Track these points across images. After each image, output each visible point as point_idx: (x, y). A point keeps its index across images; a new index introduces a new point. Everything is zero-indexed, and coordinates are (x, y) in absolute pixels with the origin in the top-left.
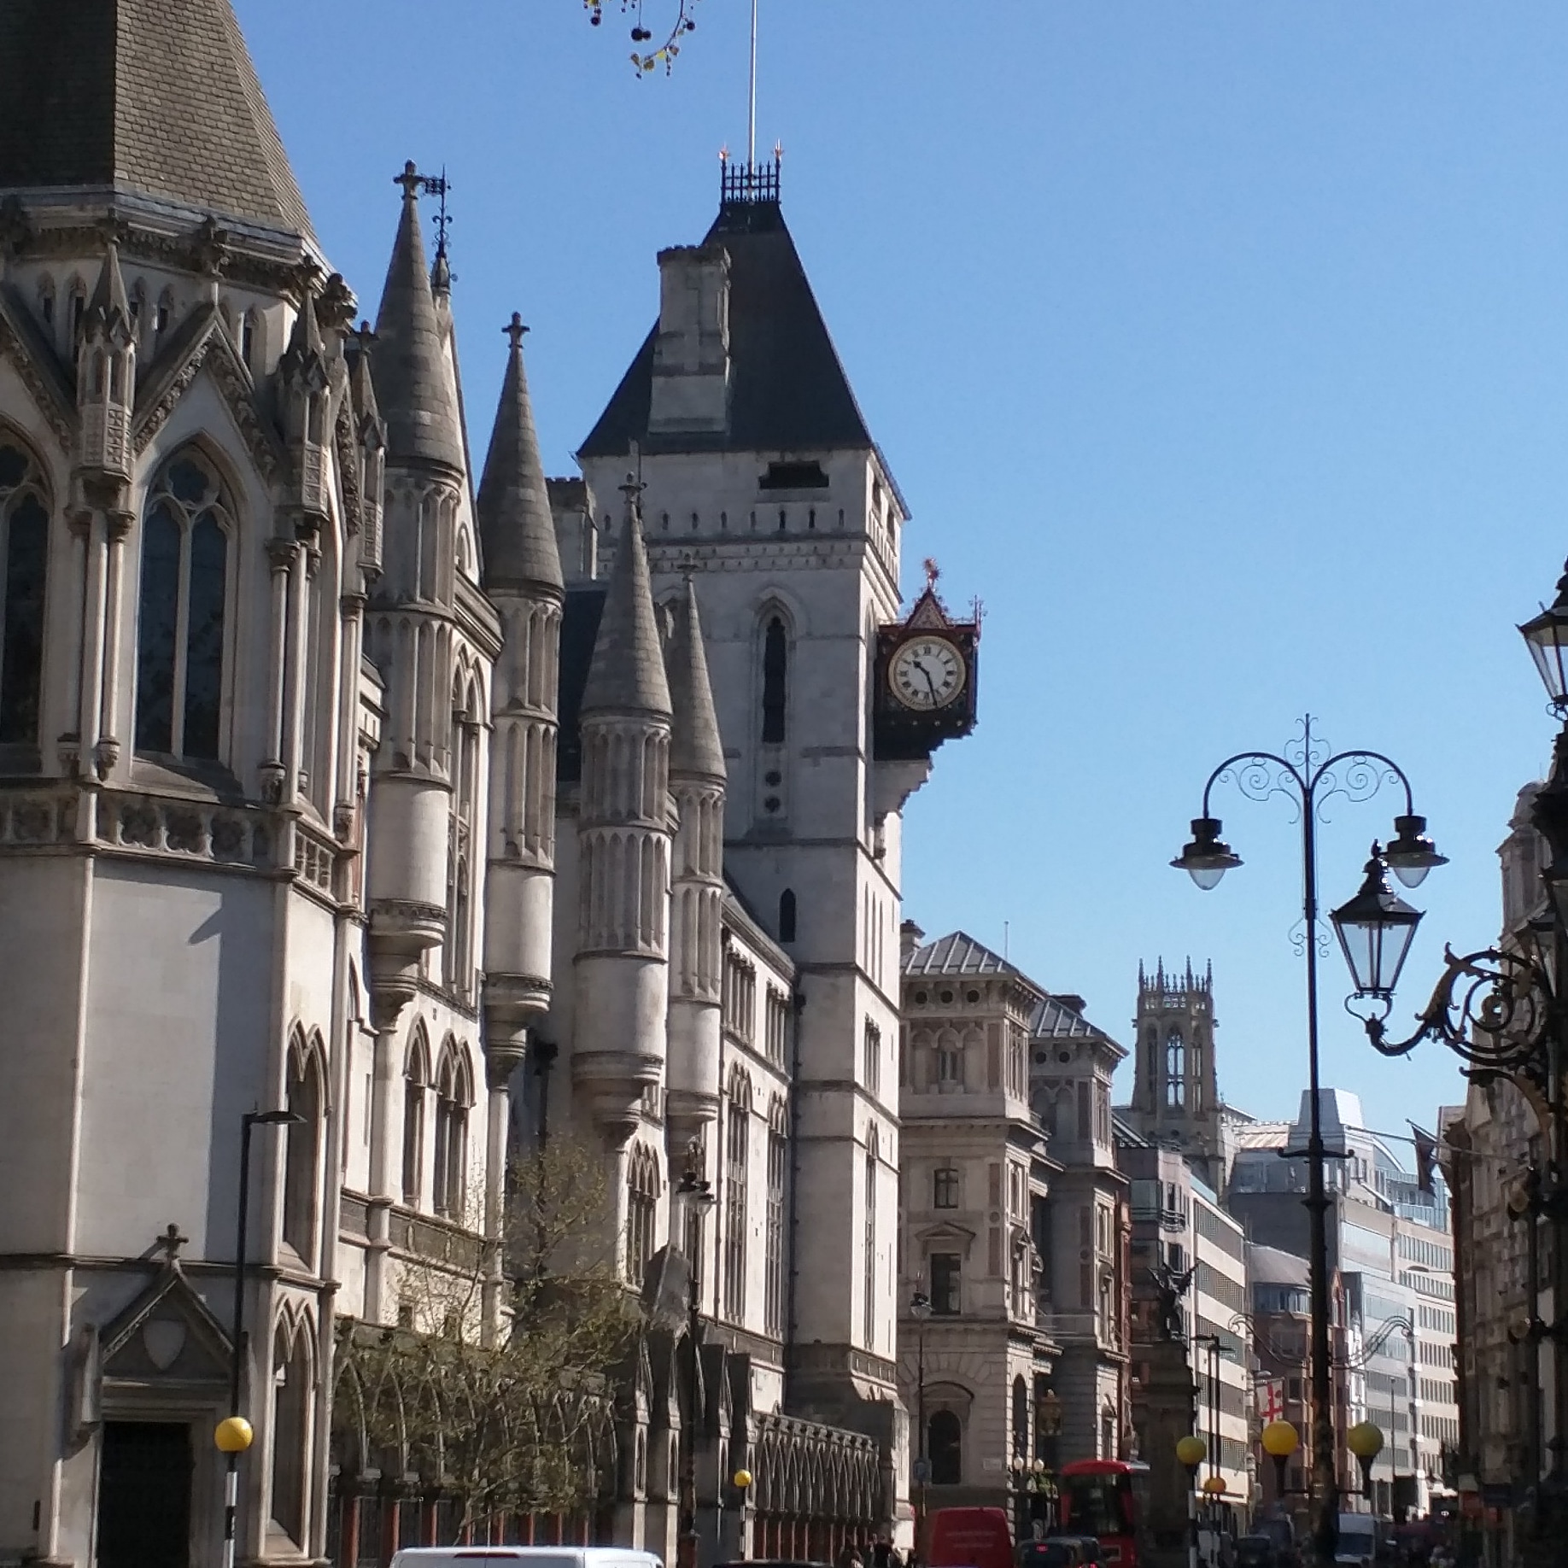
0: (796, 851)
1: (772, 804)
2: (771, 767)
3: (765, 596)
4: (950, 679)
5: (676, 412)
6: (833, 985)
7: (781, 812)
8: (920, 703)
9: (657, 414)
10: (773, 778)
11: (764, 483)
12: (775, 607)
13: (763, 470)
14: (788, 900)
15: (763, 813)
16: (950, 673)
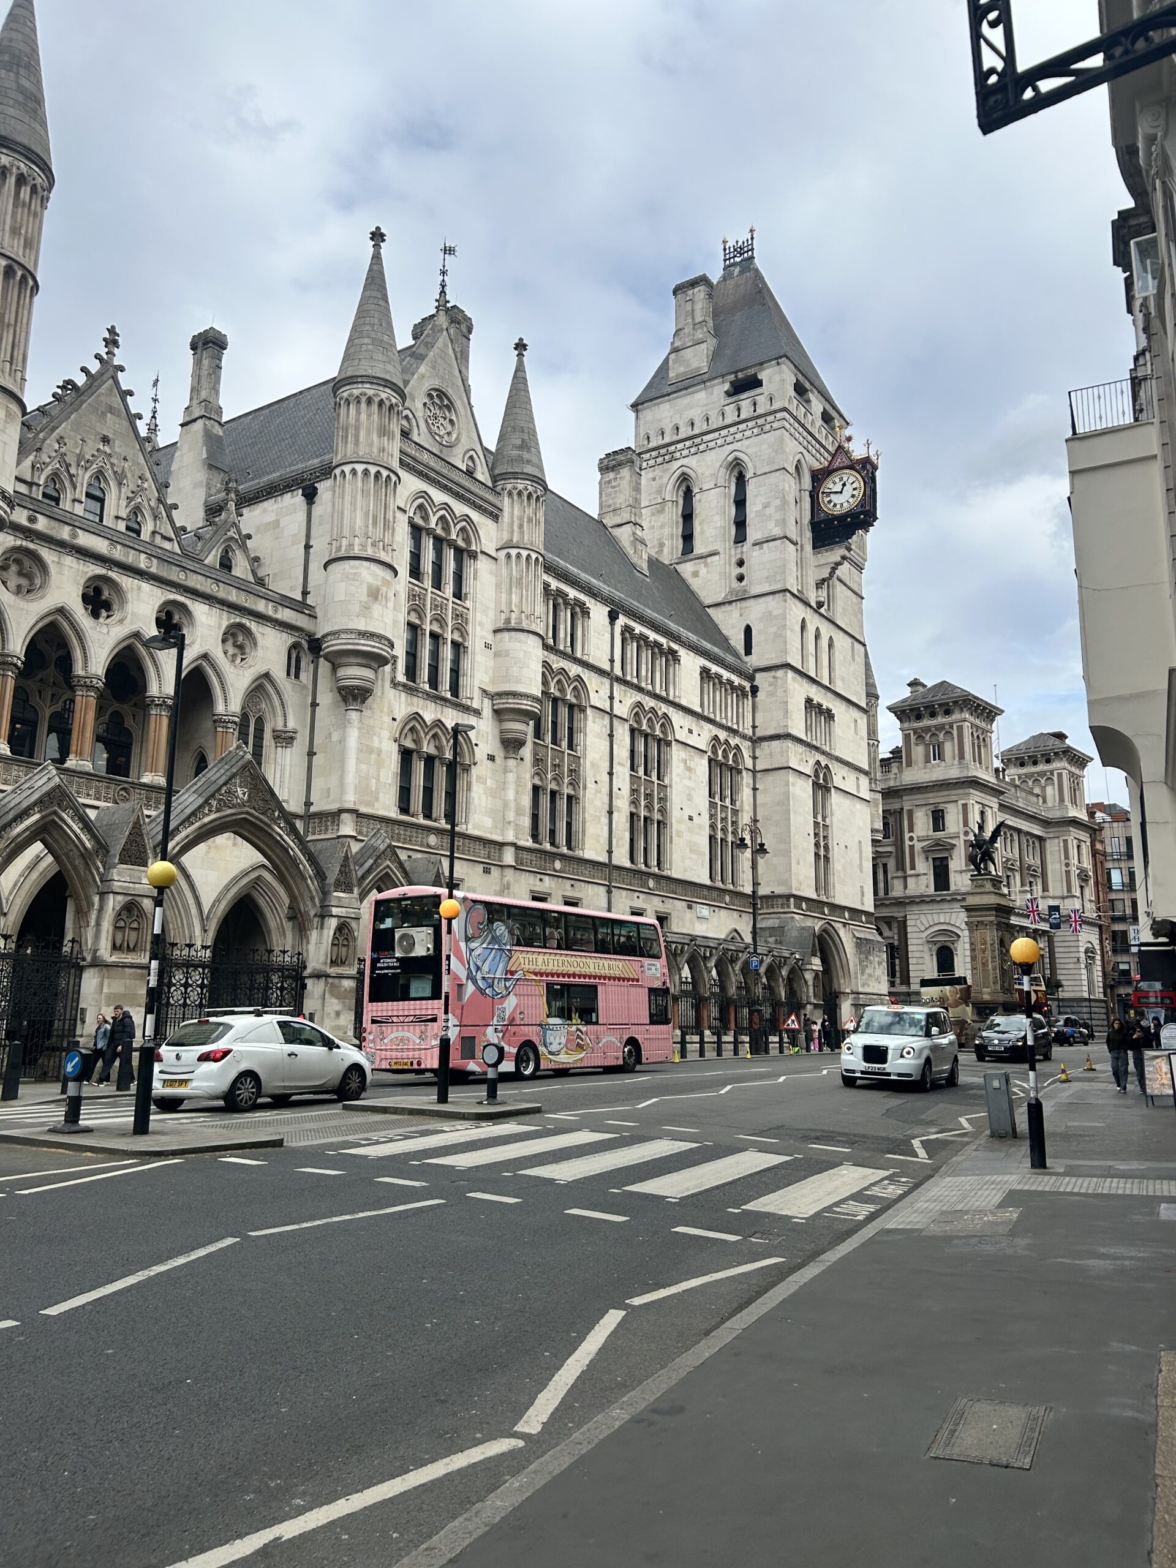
0: (751, 602)
1: (741, 578)
2: (739, 556)
3: (730, 458)
4: (855, 492)
5: (682, 369)
6: (774, 677)
7: (744, 583)
8: (837, 511)
9: (672, 374)
10: (741, 563)
11: (728, 394)
12: (739, 464)
13: (727, 386)
14: (748, 630)
15: (735, 584)
16: (855, 489)
